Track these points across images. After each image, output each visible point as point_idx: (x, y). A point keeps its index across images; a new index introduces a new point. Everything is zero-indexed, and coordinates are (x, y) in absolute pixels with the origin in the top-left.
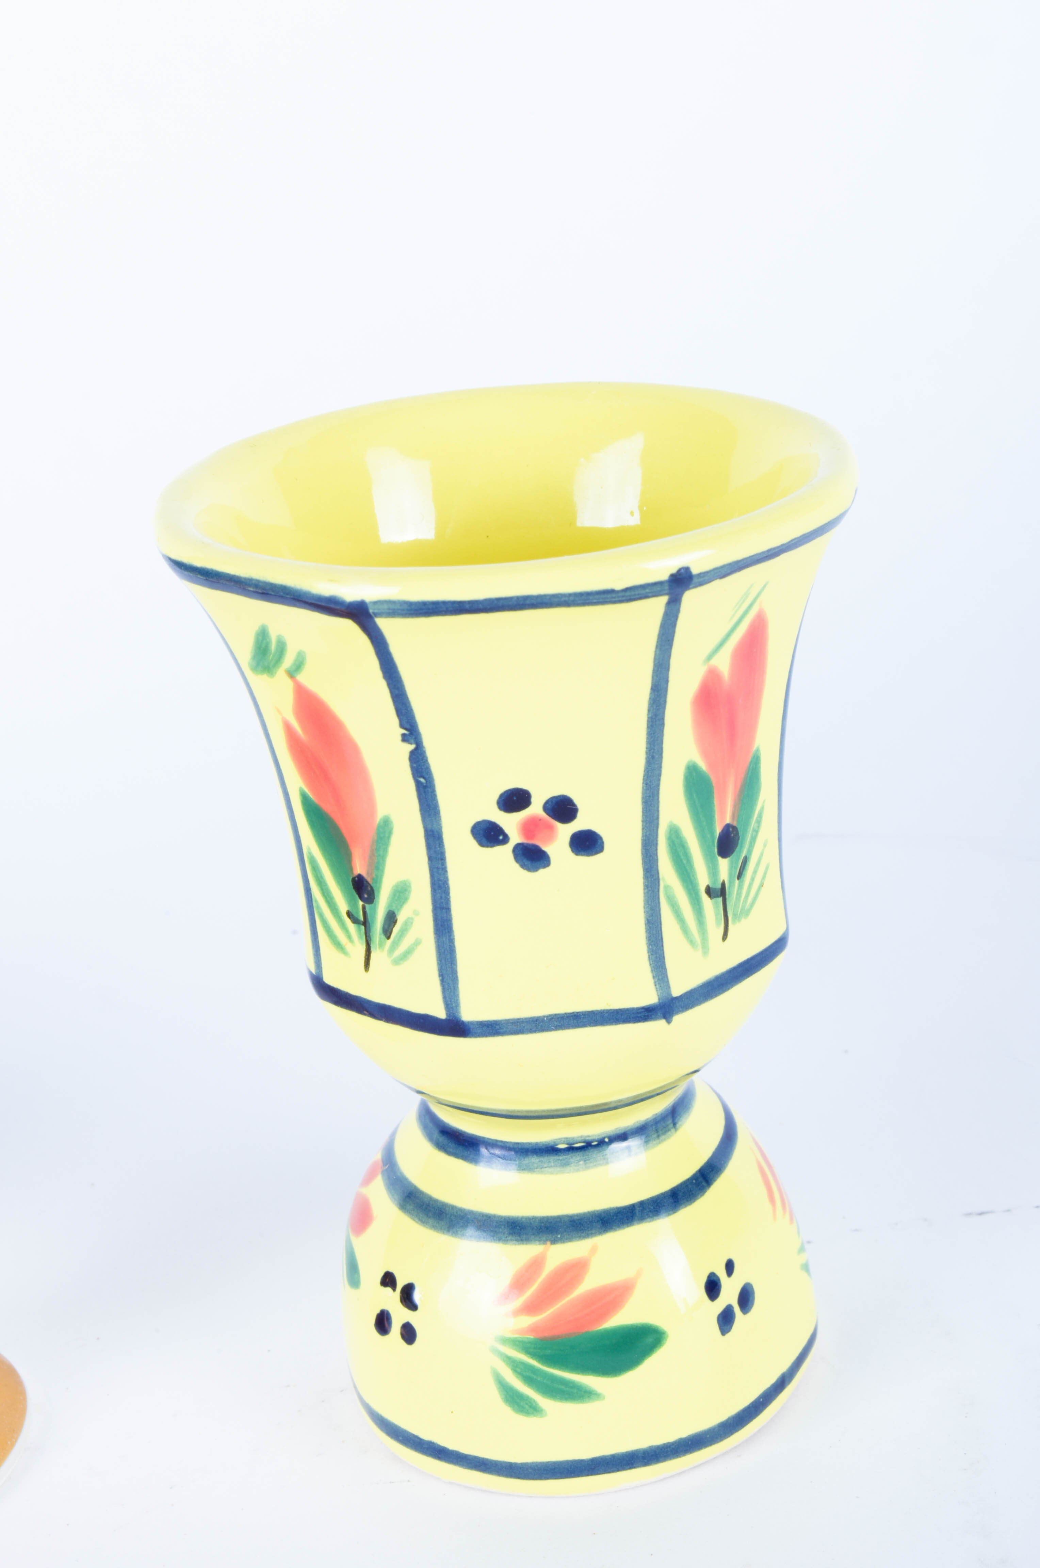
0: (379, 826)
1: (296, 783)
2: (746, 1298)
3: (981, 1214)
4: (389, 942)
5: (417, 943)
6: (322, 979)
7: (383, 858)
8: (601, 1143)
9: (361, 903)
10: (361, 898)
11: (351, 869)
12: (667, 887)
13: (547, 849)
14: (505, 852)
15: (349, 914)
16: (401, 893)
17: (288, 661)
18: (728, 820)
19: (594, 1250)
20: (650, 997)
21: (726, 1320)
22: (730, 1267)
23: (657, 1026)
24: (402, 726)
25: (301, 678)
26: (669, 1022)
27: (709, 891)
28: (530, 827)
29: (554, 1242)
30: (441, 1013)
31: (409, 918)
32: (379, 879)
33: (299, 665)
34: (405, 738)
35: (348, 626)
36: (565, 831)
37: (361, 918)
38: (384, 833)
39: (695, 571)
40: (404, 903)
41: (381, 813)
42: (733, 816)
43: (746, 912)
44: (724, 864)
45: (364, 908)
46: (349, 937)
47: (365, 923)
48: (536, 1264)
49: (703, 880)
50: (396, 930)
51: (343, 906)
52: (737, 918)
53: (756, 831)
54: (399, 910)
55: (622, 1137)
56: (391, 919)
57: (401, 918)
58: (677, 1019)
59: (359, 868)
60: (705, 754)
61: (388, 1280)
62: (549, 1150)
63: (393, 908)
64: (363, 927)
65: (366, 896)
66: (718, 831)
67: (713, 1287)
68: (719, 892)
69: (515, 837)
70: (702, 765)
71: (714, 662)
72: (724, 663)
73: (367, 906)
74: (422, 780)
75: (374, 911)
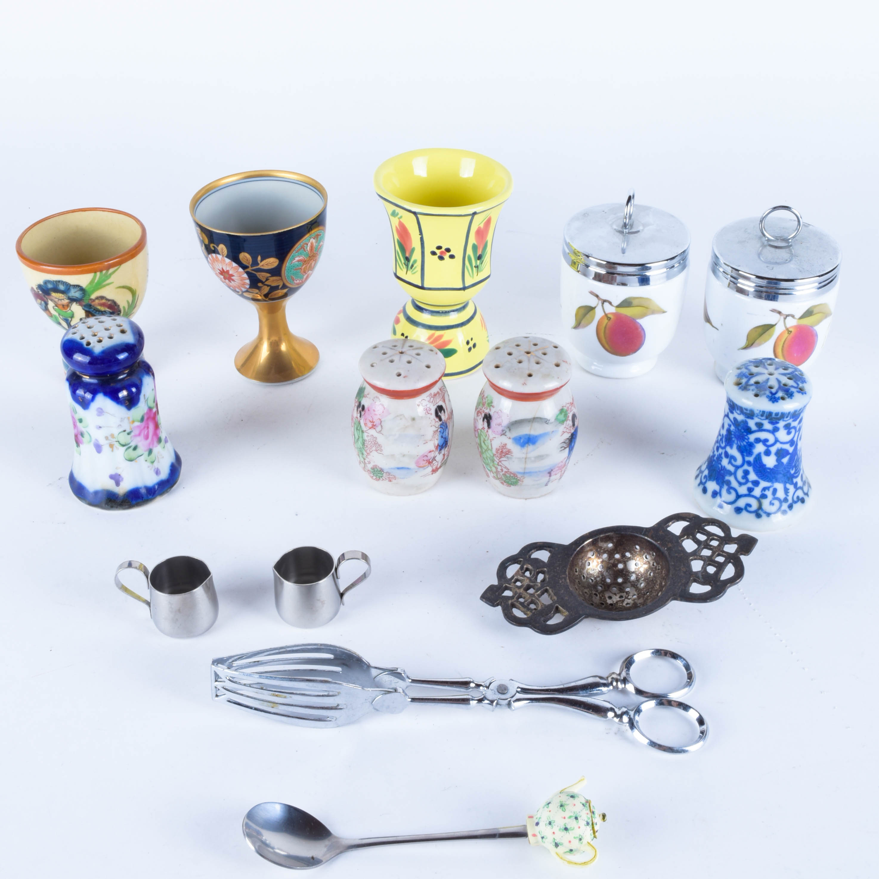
1: (396, 237)
2: (474, 346)
4: (411, 270)
5: (417, 271)
6: (397, 274)
7: (412, 254)
8: (448, 312)
12: (467, 266)
13: (445, 257)
14: (436, 257)
15: (404, 263)
16: (415, 261)
17: (399, 216)
18: (480, 253)
19: (445, 333)
20: (461, 286)
21: (470, 349)
22: (472, 339)
23: (462, 292)
25: (401, 220)
26: (464, 291)
27: (475, 267)
28: (442, 253)
29: (437, 330)
30: (420, 285)
31: (416, 266)
32: (411, 258)
33: (401, 217)
34: (420, 234)
35: (412, 215)
36: (448, 254)
37: (406, 264)
38: (413, 250)
39: (477, 212)
40: (415, 263)
41: (413, 246)
42: (482, 252)
43: (482, 271)
44: (478, 262)
46: (403, 267)
48: (433, 335)
49: (474, 264)
50: (413, 268)
51: (403, 261)
52: (480, 272)
53: (486, 255)
55: (453, 311)
56: (412, 266)
57: (414, 266)
58: (466, 291)
59: (407, 255)
60: (477, 241)
61: (403, 335)
62: (438, 312)
63: (413, 264)
64: (406, 266)
65: (408, 261)
66: (478, 255)
67: (468, 343)
68: (477, 267)
69: (438, 254)
70: (476, 243)
71: (480, 226)
72: (482, 226)
74: (422, 242)
75: (409, 263)
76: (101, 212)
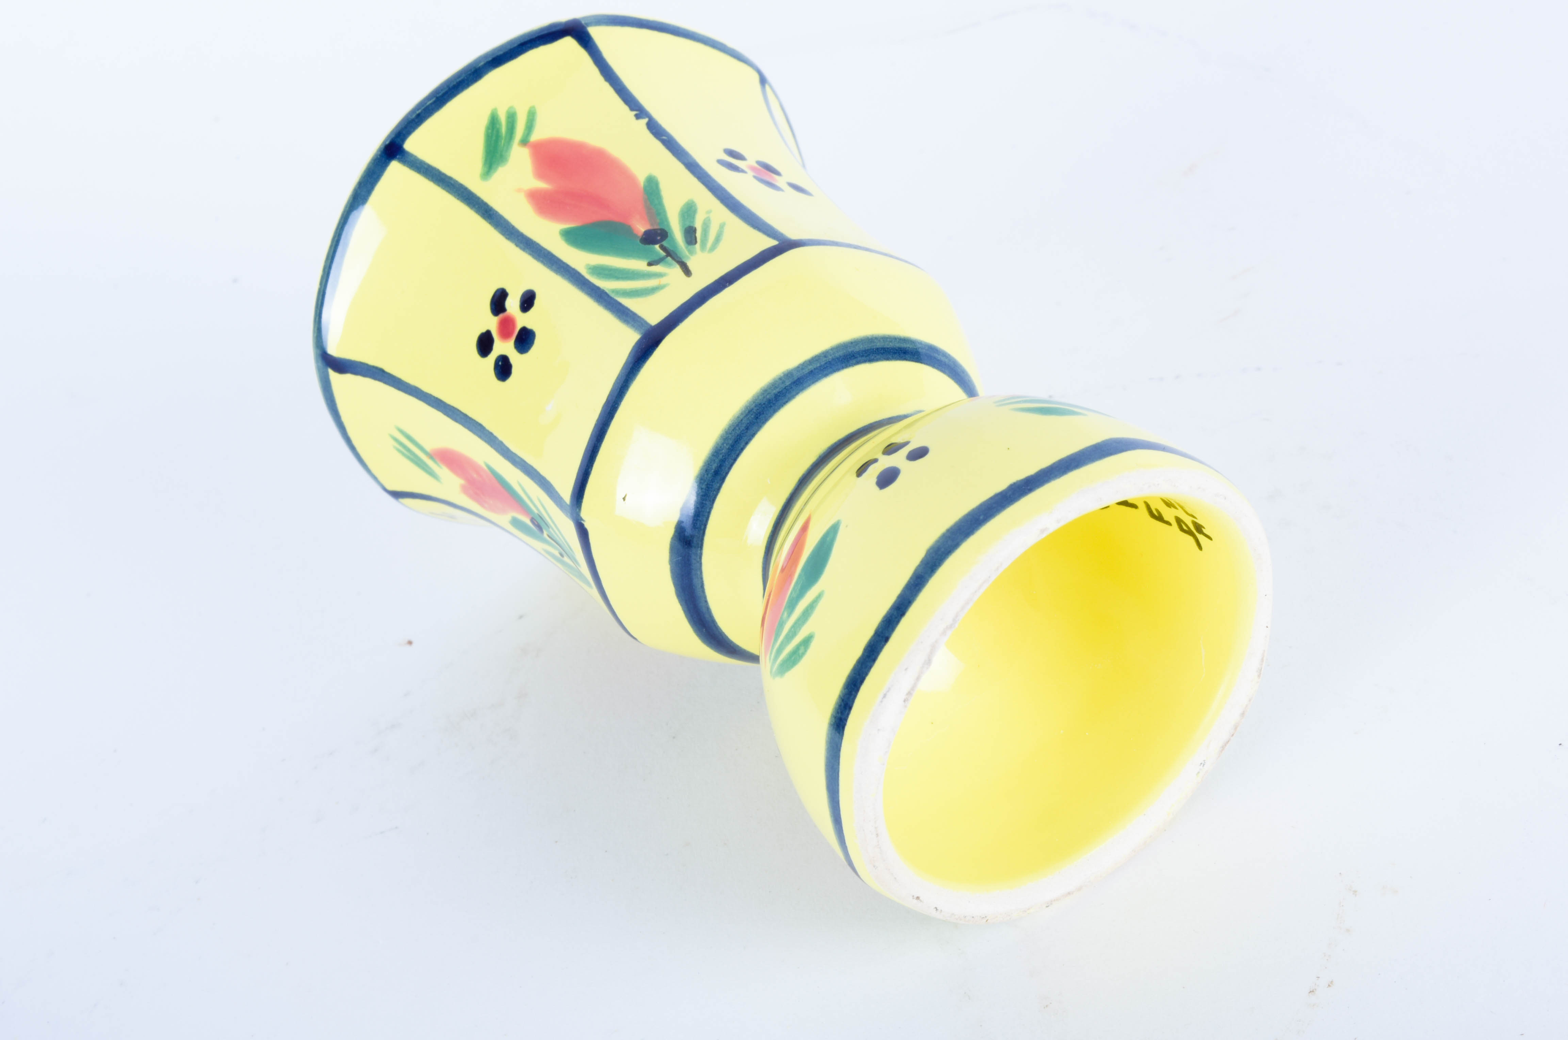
0: (645, 187)
1: (551, 232)
4: (698, 246)
5: (721, 228)
7: (661, 203)
9: (657, 247)
10: (654, 242)
11: (636, 236)
15: (650, 263)
16: (689, 211)
24: (632, 109)
25: (536, 136)
31: (705, 220)
32: (665, 219)
34: (638, 117)
37: (663, 253)
38: (652, 188)
40: (694, 215)
41: (641, 178)
45: (663, 248)
46: (661, 276)
47: (671, 254)
50: (699, 234)
51: (640, 264)
54: (693, 222)
56: (690, 234)
57: (698, 225)
59: (641, 228)
63: (688, 224)
64: (669, 259)
65: (659, 238)
73: (665, 243)
74: (663, 136)
75: (673, 240)
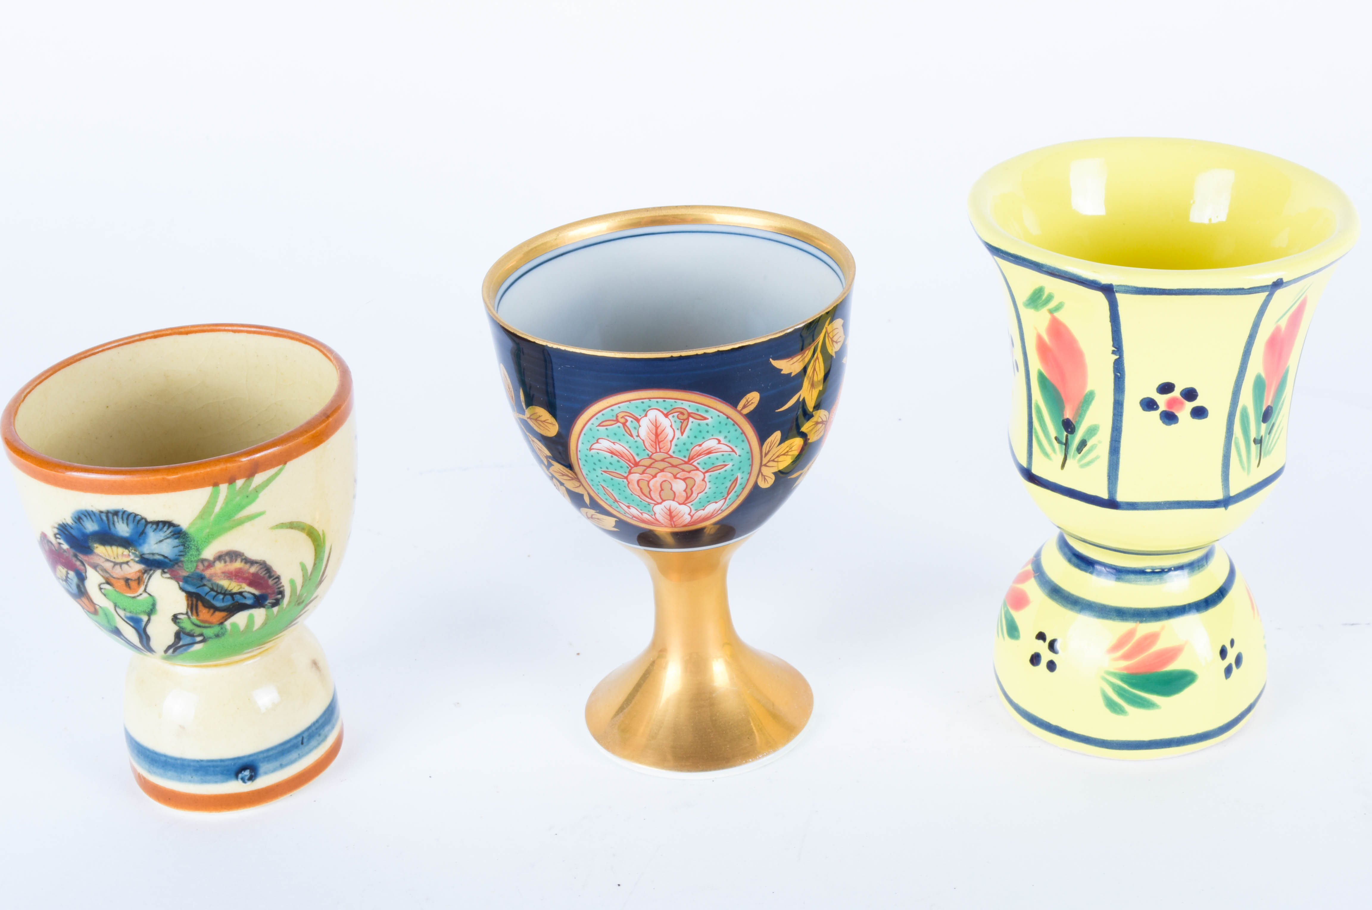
0: (1087, 395)
1: (1036, 365)
2: (1238, 660)
3: (1353, 625)
4: (1079, 456)
5: (1097, 458)
6: (1031, 471)
7: (1085, 411)
8: (1163, 571)
9: (1065, 433)
10: (1067, 431)
11: (1063, 415)
12: (1236, 438)
13: (1178, 414)
14: (1156, 414)
15: (1056, 438)
16: (1093, 431)
17: (1052, 305)
18: (1269, 404)
19: (1163, 628)
20: (1219, 496)
21: (1228, 671)
22: (1232, 642)
23: (1220, 511)
24: (1114, 346)
25: (1057, 315)
26: (1226, 509)
27: (1255, 441)
28: (1171, 403)
29: (1141, 622)
30: (1105, 495)
31: (1095, 444)
32: (1080, 422)
33: (1058, 308)
34: (1113, 352)
35: (1097, 295)
36: (1189, 406)
37: (1064, 441)
38: (1087, 399)
39: (1285, 280)
40: (1093, 436)
41: (1089, 388)
42: (1272, 402)
43: (1269, 452)
44: (1264, 426)
45: (1067, 436)
46: (1054, 450)
47: (1067, 444)
48: (1131, 634)
49: (1253, 435)
50: (1085, 450)
51: (1053, 433)
52: (1265, 455)
53: (1280, 409)
54: (1089, 440)
55: (1180, 568)
56: (1083, 444)
57: (1089, 444)
58: (1231, 508)
59: (1068, 415)
60: (1266, 369)
61: (1041, 636)
62: (1142, 572)
63: (1086, 438)
64: (1064, 446)
65: (1069, 430)
66: (1264, 409)
67: (1223, 653)
68: (1259, 441)
69: (1163, 407)
70: (1263, 375)
71: (1279, 323)
72: (1283, 324)
73: (1069, 435)
74: (1119, 374)
75: (1073, 438)
76: (231, 334)
